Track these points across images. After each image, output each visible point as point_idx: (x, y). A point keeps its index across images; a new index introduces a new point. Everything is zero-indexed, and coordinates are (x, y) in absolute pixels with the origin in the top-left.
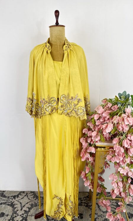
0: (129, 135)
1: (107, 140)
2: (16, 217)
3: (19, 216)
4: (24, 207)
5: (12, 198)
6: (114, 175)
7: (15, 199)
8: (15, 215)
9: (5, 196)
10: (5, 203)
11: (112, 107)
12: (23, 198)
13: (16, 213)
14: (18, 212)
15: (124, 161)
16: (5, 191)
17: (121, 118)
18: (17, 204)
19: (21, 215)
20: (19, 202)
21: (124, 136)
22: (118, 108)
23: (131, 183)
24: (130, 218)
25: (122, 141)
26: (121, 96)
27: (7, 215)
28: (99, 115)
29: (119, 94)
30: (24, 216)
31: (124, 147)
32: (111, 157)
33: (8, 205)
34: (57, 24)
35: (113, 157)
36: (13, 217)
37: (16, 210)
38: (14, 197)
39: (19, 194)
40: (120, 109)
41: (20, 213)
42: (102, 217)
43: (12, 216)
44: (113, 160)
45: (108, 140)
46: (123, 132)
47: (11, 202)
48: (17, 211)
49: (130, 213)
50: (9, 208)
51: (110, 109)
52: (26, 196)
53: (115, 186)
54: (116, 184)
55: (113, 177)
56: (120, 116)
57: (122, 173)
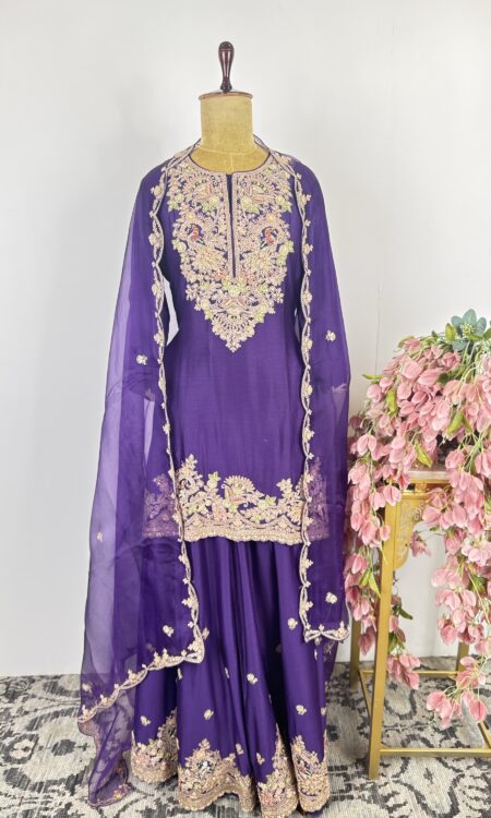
6: (447, 570)
9: (63, 692)
10: (67, 713)
11: (441, 357)
15: (482, 522)
16: (62, 676)
17: (471, 386)
21: (479, 443)
22: (460, 361)
25: (474, 458)
26: (462, 327)
27: (85, 748)
29: (455, 318)
31: (478, 476)
32: (438, 511)
34: (226, 87)
35: (444, 511)
42: (398, 731)
44: (446, 519)
46: (477, 433)
51: (436, 365)
53: (454, 604)
54: (456, 597)
55: (447, 579)
56: (468, 381)
57: (473, 560)
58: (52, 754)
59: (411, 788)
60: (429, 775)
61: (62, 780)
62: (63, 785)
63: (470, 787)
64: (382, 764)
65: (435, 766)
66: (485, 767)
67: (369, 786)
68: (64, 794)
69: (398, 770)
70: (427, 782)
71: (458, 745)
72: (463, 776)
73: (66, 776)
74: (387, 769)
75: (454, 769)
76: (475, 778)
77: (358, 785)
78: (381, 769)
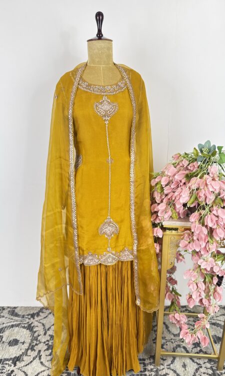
0: (215, 208)
1: (180, 217)
2: (36, 345)
3: (42, 344)
4: (48, 329)
5: (29, 317)
6: (191, 271)
7: (34, 319)
8: (35, 342)
9: (17, 315)
10: (17, 326)
11: (189, 165)
12: (46, 317)
13: (37, 340)
14: (39, 338)
15: (208, 249)
16: (17, 307)
17: (202, 180)
18: (37, 326)
19: (45, 342)
20: (40, 323)
21: (207, 209)
22: (198, 167)
23: (217, 284)
24: (216, 343)
25: (204, 217)
26: (203, 149)
27: (23, 343)
28: (169, 178)
29: (199, 145)
30: (50, 344)
31: (206, 226)
32: (187, 243)
33: (24, 327)
35: (189, 243)
36: (33, 345)
37: (36, 335)
38: (33, 316)
39: (40, 311)
40: (201, 168)
41: (43, 339)
42: (172, 342)
43: (30, 344)
44: (191, 246)
45: (182, 217)
46: (206, 204)
47: (28, 323)
48: (39, 336)
49: (216, 336)
50: (25, 333)
51: (187, 169)
52: (52, 314)
53: (193, 288)
54: (195, 285)
55: (191, 275)
56: (201, 178)
57: (204, 268)
58: (8, 346)
59: (175, 372)
60: (184, 366)
61: (11, 359)
62: (11, 361)
63: (204, 373)
64: (163, 359)
65: (188, 361)
66: (212, 363)
67: (155, 370)
68: (11, 366)
69: (170, 362)
70: (183, 369)
71: (201, 351)
72: (201, 367)
73: (13, 357)
74: (165, 362)
75: (197, 363)
76: (207, 369)
77: (150, 369)
78: (162, 362)
